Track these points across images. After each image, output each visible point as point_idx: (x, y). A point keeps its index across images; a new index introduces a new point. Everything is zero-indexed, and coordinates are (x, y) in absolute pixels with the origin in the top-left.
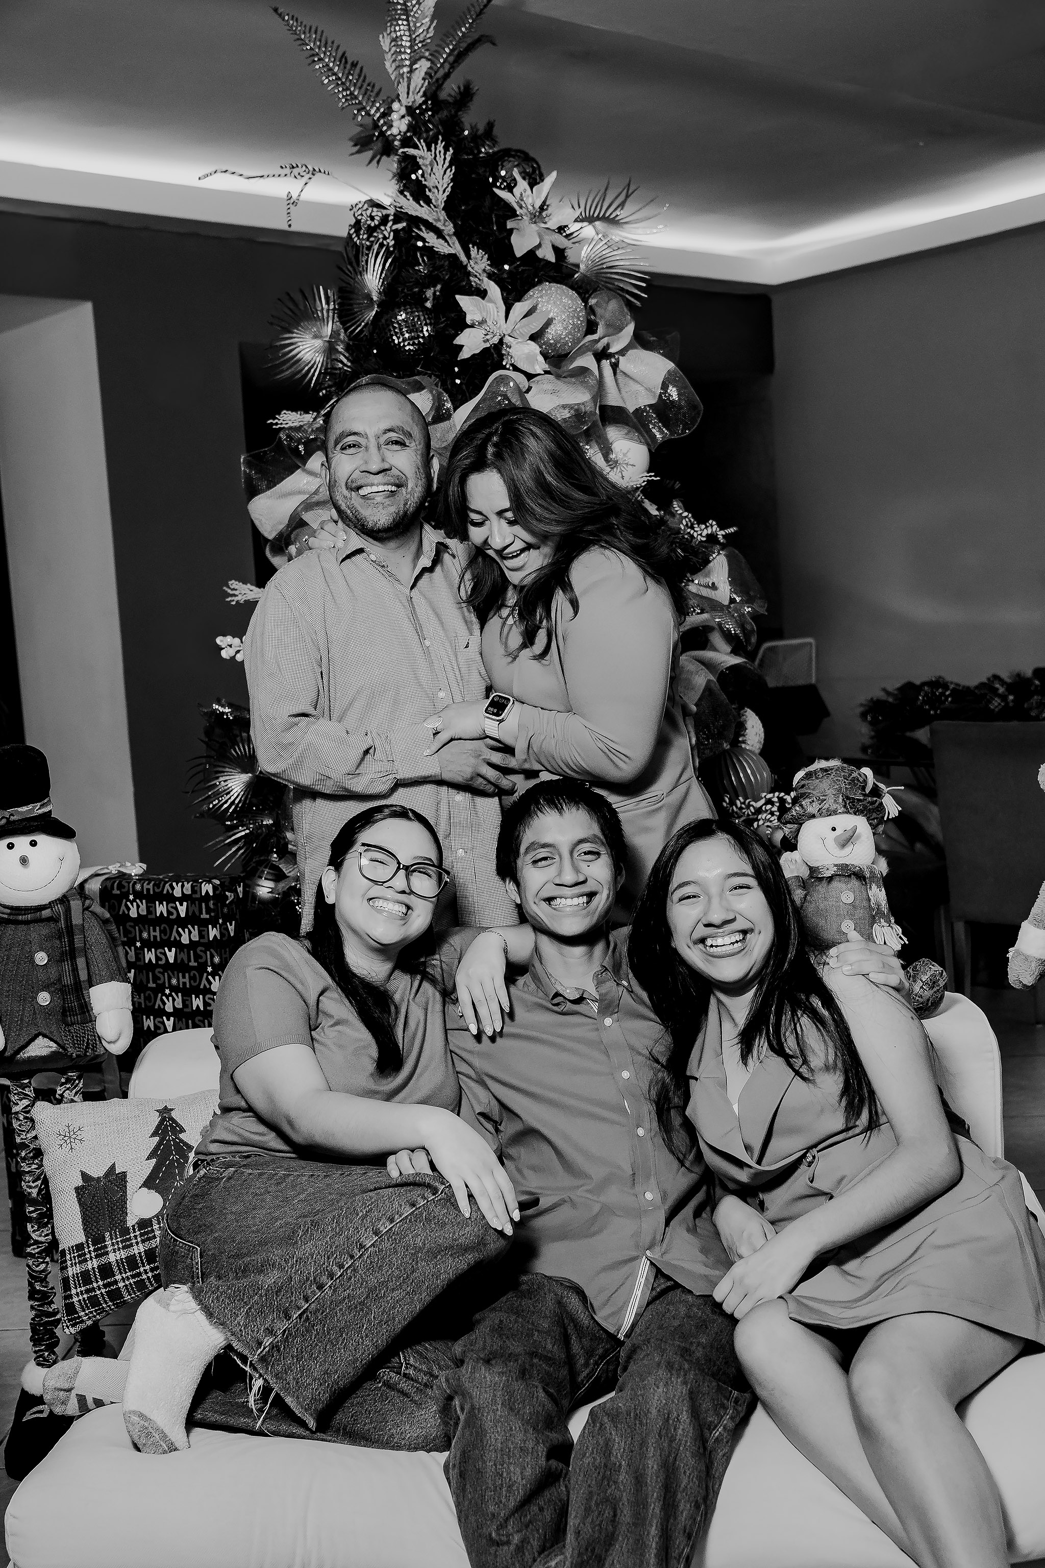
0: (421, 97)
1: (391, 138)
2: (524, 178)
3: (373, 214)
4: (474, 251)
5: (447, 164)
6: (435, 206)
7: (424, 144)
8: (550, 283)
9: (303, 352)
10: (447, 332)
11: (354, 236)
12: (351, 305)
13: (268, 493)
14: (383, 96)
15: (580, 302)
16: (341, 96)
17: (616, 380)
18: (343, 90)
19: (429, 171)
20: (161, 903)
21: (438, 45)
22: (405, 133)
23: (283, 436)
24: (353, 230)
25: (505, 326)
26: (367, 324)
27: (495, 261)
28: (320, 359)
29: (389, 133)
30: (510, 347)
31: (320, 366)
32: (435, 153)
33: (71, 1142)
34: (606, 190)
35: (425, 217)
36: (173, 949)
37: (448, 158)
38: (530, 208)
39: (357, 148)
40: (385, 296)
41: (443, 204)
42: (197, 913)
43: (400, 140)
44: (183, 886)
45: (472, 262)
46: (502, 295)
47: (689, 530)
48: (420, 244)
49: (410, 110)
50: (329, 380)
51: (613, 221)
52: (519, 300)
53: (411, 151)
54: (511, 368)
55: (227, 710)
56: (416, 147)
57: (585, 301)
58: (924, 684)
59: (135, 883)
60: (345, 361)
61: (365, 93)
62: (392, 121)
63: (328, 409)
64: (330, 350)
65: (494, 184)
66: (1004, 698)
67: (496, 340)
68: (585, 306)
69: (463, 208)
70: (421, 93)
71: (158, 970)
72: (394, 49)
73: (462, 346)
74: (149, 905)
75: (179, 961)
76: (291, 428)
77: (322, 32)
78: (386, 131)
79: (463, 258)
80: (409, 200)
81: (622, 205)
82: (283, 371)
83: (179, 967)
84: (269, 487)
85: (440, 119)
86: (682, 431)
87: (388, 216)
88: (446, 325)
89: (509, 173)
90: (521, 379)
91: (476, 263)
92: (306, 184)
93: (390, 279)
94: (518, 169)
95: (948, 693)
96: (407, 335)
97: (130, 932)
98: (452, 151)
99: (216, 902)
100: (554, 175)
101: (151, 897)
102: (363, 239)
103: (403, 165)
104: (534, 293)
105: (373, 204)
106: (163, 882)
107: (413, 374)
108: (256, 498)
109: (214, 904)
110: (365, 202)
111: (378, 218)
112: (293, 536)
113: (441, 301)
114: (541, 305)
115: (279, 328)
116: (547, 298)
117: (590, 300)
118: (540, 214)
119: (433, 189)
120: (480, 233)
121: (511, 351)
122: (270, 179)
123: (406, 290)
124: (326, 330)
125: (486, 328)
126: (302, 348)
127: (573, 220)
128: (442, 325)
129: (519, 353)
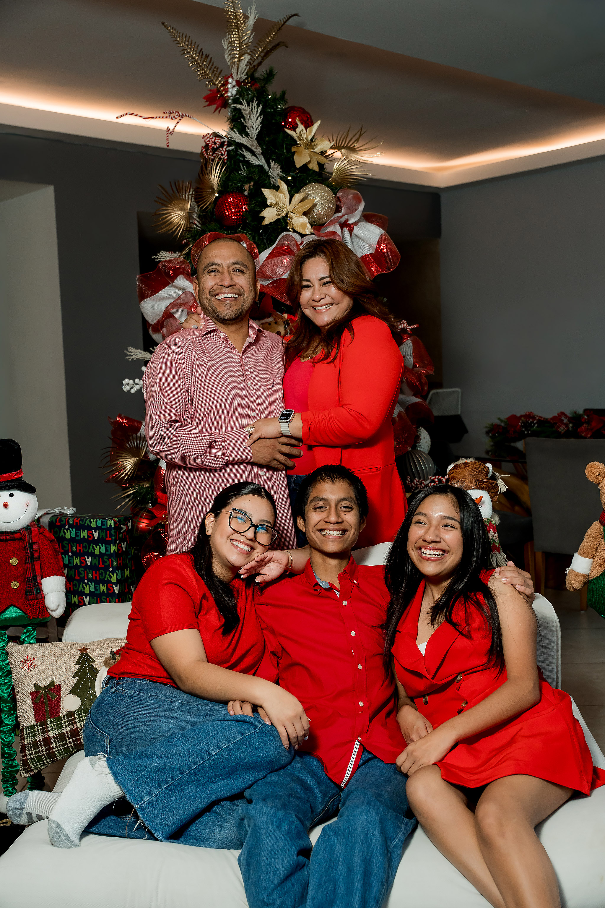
0: (245, 76)
1: (227, 98)
2: (302, 124)
3: (216, 141)
4: (272, 164)
5: (258, 114)
6: (251, 138)
7: (245, 102)
8: (315, 183)
9: (174, 218)
10: (256, 209)
11: (204, 153)
12: (202, 192)
13: (152, 298)
14: (223, 74)
15: (332, 194)
16: (199, 73)
17: (351, 239)
18: (200, 70)
19: (248, 118)
20: (84, 531)
21: (255, 47)
22: (235, 96)
23: (161, 265)
24: (204, 150)
25: (289, 207)
26: (210, 203)
27: (285, 170)
28: (183, 222)
29: (226, 95)
30: (292, 219)
31: (183, 226)
32: (252, 107)
33: (28, 666)
34: (348, 131)
35: (246, 143)
36: (90, 558)
37: (259, 111)
38: (305, 140)
39: (208, 103)
40: (221, 188)
41: (256, 137)
42: (105, 537)
43: (232, 100)
44: (96, 521)
45: (271, 170)
46: (288, 189)
48: (242, 159)
49: (238, 83)
50: (188, 234)
51: (353, 150)
52: (297, 192)
53: (239, 106)
54: (292, 231)
55: (125, 421)
56: (241, 104)
57: (335, 194)
58: (522, 416)
59: (69, 519)
60: (197, 224)
61: (213, 72)
62: (228, 88)
64: (189, 217)
65: (285, 126)
66: (566, 425)
67: (284, 214)
68: (335, 197)
69: (267, 139)
70: (245, 73)
71: (81, 570)
72: (230, 48)
73: (265, 217)
74: (77, 531)
75: (93, 564)
76: (165, 261)
77: (189, 37)
78: (224, 94)
79: (266, 167)
80: (236, 133)
81: (357, 141)
82: (162, 229)
83: (93, 567)
84: (152, 295)
85: (255, 89)
86: (388, 269)
87: (224, 142)
88: (256, 205)
89: (294, 120)
90: (297, 237)
91: (274, 170)
92: (178, 123)
93: (224, 178)
94: (299, 118)
95: (535, 422)
96: (233, 210)
97: (66, 547)
98: (261, 106)
99: (115, 531)
100: (319, 122)
101: (78, 527)
102: (210, 155)
103: (233, 113)
104: (306, 189)
105: (216, 135)
106: (85, 519)
107: (236, 233)
108: (145, 300)
109: (114, 532)
110: (211, 134)
111: (218, 143)
112: (165, 323)
113: (253, 191)
114: (309, 196)
115: (160, 204)
116: (313, 192)
117: (338, 194)
118: (311, 144)
119: (250, 128)
120: (276, 153)
121: (292, 221)
122: (158, 119)
123: (233, 185)
124: (187, 205)
125: (279, 207)
126: (173, 216)
127: (329, 147)
128: (254, 205)
129: (297, 222)
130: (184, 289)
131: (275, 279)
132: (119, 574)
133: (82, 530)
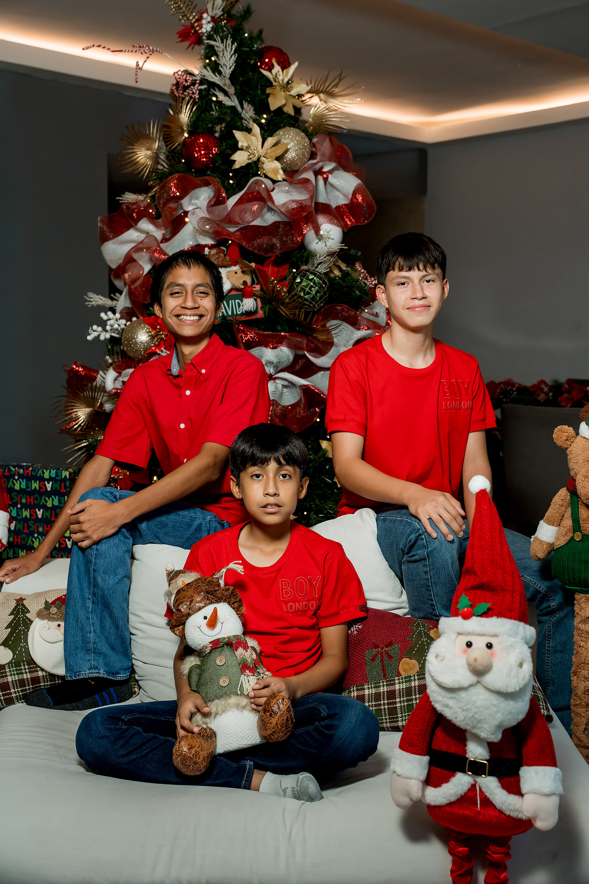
0: (221, 11)
1: (201, 34)
2: (279, 64)
3: (187, 78)
4: (245, 105)
5: (233, 52)
6: (224, 76)
7: (219, 39)
8: (289, 127)
9: (140, 158)
10: (227, 152)
11: (175, 91)
12: (171, 131)
13: (114, 241)
14: (197, 9)
15: (307, 140)
16: (172, 7)
17: (326, 188)
18: (174, 3)
19: (222, 55)
20: (35, 481)
22: (210, 32)
23: (125, 207)
24: (174, 87)
25: (261, 151)
26: (180, 144)
27: (258, 111)
28: (149, 162)
29: (200, 31)
30: (263, 163)
31: (149, 167)
32: (226, 45)
34: (328, 75)
35: (218, 82)
36: (42, 510)
37: (234, 48)
38: (281, 82)
39: (180, 39)
40: (191, 128)
41: (229, 76)
42: (58, 489)
43: (207, 36)
44: (50, 472)
45: (244, 112)
46: (261, 132)
47: (364, 280)
48: (214, 99)
49: (213, 19)
50: (155, 176)
51: (331, 95)
52: (271, 135)
53: (212, 43)
54: (263, 176)
55: (81, 369)
56: (215, 41)
57: (310, 140)
58: (501, 383)
59: (20, 470)
60: (165, 165)
61: (187, 6)
62: (202, 24)
63: (153, 193)
64: (156, 158)
65: (261, 67)
66: (547, 394)
67: (255, 159)
68: (310, 142)
69: (241, 79)
70: (221, 9)
71: (31, 523)
73: (234, 161)
74: (28, 482)
75: (44, 517)
76: (130, 203)
78: (199, 30)
79: (239, 108)
80: (209, 72)
81: (336, 86)
82: (127, 168)
83: (42, 520)
84: (114, 237)
85: (231, 26)
86: (363, 221)
87: (196, 80)
88: (226, 148)
89: (270, 61)
90: (269, 183)
91: (246, 112)
92: (148, 57)
93: (194, 118)
94: (275, 58)
95: (514, 389)
96: (203, 152)
97: (14, 499)
98: (236, 44)
99: (70, 482)
100: (297, 64)
101: (29, 478)
102: (180, 93)
103: (207, 51)
104: (281, 132)
105: (188, 73)
106: (37, 470)
107: (205, 175)
108: (106, 243)
109: (69, 484)
110: (183, 71)
111: (190, 81)
112: (127, 268)
113: (224, 133)
114: (283, 140)
115: (126, 142)
116: (287, 136)
117: (313, 139)
118: (287, 86)
119: (223, 67)
120: (250, 94)
121: (264, 166)
122: (127, 53)
123: (204, 125)
124: (154, 146)
125: (250, 151)
126: (139, 155)
127: (306, 91)
128: (224, 147)
129: (269, 168)
130: (148, 233)
131: (243, 226)
133: (33, 481)
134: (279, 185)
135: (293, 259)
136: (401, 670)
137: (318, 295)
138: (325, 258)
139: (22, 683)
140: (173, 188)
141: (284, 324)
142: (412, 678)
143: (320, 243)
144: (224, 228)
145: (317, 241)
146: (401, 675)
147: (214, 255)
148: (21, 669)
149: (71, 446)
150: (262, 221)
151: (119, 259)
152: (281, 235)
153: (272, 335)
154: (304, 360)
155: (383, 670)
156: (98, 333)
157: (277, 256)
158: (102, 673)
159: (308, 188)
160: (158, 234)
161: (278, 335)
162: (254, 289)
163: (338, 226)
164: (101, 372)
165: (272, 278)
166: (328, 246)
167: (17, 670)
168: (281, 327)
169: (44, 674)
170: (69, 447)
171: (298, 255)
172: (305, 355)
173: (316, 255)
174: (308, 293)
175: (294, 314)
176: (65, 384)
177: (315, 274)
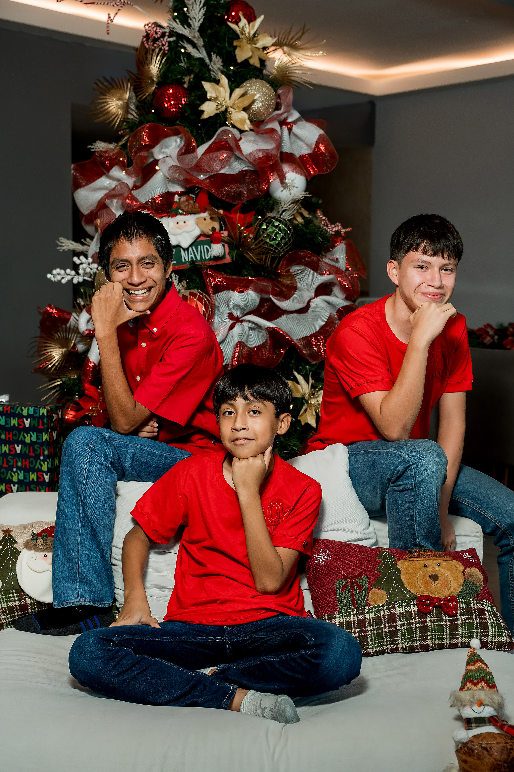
2: (245, 17)
3: (158, 30)
4: (214, 57)
5: (202, 5)
6: (193, 29)
8: (256, 78)
9: (111, 108)
10: (195, 103)
11: (145, 42)
12: (141, 82)
13: (86, 188)
15: (272, 91)
17: (290, 138)
19: (191, 8)
20: (14, 419)
23: (97, 155)
24: (144, 39)
25: (229, 102)
26: (149, 95)
27: (226, 64)
28: (120, 112)
30: (231, 114)
31: (120, 116)
34: (291, 29)
35: (187, 35)
36: (20, 446)
38: (247, 34)
40: (161, 78)
41: (197, 29)
42: (36, 425)
44: (28, 410)
45: (212, 63)
46: (229, 83)
47: (325, 228)
48: (183, 51)
50: (125, 125)
51: (294, 47)
52: (238, 86)
54: (231, 126)
55: (55, 311)
57: (276, 91)
60: (135, 115)
63: (124, 142)
64: (126, 108)
65: (227, 20)
66: (492, 337)
67: (223, 109)
68: (276, 94)
69: (209, 31)
71: (10, 458)
73: (203, 112)
74: (7, 419)
75: (23, 453)
76: (102, 152)
79: (207, 60)
81: (299, 39)
82: (99, 118)
83: (22, 456)
84: (87, 184)
86: (326, 170)
87: (165, 33)
88: (195, 99)
89: (237, 14)
90: (236, 132)
91: (215, 64)
92: (119, 10)
93: (164, 69)
94: (242, 12)
96: (172, 103)
99: (48, 419)
100: (262, 17)
101: (8, 415)
102: (150, 45)
103: (176, 4)
104: (247, 84)
105: (157, 25)
106: (17, 407)
107: (174, 125)
108: (79, 190)
109: (47, 421)
110: (153, 23)
111: (159, 33)
112: (99, 214)
113: (193, 84)
114: (250, 91)
115: (98, 93)
116: (254, 87)
117: (278, 91)
118: (253, 39)
119: (192, 19)
120: (218, 47)
121: (232, 116)
122: (99, 5)
123: (173, 76)
124: (125, 95)
125: (218, 102)
126: (111, 105)
127: (271, 44)
128: (193, 98)
129: (236, 118)
130: (118, 180)
131: (212, 174)
132: (50, 463)
133: (12, 418)
134: (246, 135)
135: (259, 206)
136: (370, 600)
137: (283, 241)
138: (289, 205)
139: (11, 610)
140: (145, 137)
141: (250, 268)
142: (381, 608)
143: (285, 191)
144: (193, 176)
145: (282, 189)
146: (370, 605)
147: (184, 202)
148: (10, 597)
149: (46, 385)
150: (230, 170)
151: (92, 206)
152: (248, 183)
153: (239, 279)
154: (269, 304)
155: (353, 599)
156: (72, 277)
157: (243, 204)
158: (88, 602)
159: (274, 137)
160: (130, 181)
161: (245, 279)
162: (222, 235)
163: (302, 175)
164: (74, 314)
165: (239, 225)
166: (293, 194)
167: (6, 598)
168: (247, 271)
169: (32, 601)
170: (44, 386)
171: (264, 203)
172: (270, 298)
173: (280, 203)
174: (274, 239)
175: (261, 259)
176: (39, 325)
177: (280, 221)
